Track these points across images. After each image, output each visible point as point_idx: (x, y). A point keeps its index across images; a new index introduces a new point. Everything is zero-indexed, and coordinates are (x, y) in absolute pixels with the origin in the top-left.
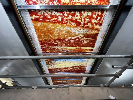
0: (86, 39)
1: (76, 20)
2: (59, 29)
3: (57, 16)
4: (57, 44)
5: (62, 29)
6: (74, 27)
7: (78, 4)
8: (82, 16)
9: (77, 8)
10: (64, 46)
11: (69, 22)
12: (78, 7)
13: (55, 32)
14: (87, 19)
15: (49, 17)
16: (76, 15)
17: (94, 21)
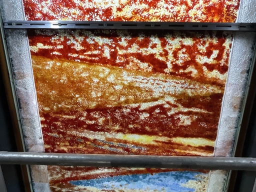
0: (186, 110)
1: (152, 55)
2: (104, 80)
3: (99, 46)
4: (93, 122)
5: (111, 79)
6: (148, 74)
7: (154, 20)
8: (167, 48)
9: (152, 27)
10: (118, 131)
11: (132, 61)
12: (155, 26)
13: (91, 86)
14: (183, 53)
15: (78, 47)
16: (150, 45)
17: (202, 60)
